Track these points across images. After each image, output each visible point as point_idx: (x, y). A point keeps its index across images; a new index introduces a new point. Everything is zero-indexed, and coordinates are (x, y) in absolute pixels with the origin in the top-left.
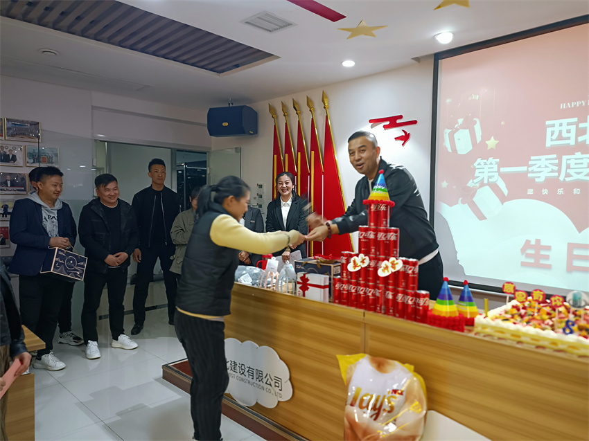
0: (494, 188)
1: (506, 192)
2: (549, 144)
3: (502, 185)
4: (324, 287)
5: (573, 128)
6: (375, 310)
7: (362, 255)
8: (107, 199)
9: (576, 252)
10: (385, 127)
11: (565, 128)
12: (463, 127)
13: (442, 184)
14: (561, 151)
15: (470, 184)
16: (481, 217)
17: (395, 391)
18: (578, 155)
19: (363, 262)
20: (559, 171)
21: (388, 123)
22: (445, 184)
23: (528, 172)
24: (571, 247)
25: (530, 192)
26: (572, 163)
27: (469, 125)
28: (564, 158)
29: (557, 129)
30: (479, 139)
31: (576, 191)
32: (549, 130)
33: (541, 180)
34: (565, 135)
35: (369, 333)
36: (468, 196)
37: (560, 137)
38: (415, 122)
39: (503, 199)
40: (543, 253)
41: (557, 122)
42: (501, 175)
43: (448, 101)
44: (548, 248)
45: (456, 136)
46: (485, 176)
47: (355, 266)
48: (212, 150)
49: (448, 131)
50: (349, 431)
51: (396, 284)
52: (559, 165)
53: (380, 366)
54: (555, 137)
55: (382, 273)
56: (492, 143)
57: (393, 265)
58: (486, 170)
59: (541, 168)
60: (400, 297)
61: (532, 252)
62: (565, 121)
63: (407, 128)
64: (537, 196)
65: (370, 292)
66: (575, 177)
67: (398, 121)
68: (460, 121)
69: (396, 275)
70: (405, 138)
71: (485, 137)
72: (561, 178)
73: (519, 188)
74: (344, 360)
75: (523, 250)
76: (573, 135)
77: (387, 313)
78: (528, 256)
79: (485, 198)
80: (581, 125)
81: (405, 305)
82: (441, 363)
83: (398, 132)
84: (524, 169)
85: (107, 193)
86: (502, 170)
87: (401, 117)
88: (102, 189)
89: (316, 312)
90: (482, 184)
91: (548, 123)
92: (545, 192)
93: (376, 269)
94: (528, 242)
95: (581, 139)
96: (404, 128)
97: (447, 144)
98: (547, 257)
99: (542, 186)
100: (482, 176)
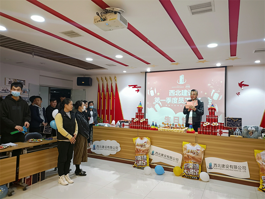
0: (159, 104)
1: (161, 105)
2: (170, 95)
3: (160, 103)
4: (128, 125)
5: (174, 92)
6: (139, 129)
7: (137, 118)
8: (53, 105)
9: (175, 119)
10: (133, 87)
11: (173, 92)
12: (152, 90)
13: (147, 103)
14: (172, 97)
15: (154, 103)
16: (156, 111)
17: (145, 142)
18: (175, 98)
19: (137, 120)
20: (172, 101)
21: (133, 86)
22: (148, 103)
23: (166, 101)
24: (174, 117)
25: (166, 105)
26: (174, 99)
27: (153, 89)
28: (173, 98)
29: (171, 92)
30: (156, 93)
31: (178, 106)
32: (170, 92)
33: (168, 103)
34: (173, 93)
35: (139, 133)
36: (153, 106)
37: (172, 94)
38: (140, 87)
39: (161, 107)
40: (169, 119)
41: (171, 91)
42: (160, 101)
43: (149, 83)
44: (170, 118)
45: (151, 91)
46: (157, 101)
47: (135, 120)
48: (73, 89)
49: (149, 90)
50: (137, 151)
51: (144, 124)
52: (172, 100)
53: (141, 139)
54: (171, 94)
55: (141, 122)
56: (158, 94)
57: (143, 120)
58: (157, 100)
59: (169, 100)
60: (144, 126)
61: (167, 119)
62: (173, 91)
63: (139, 89)
64: (168, 107)
65: (136, 125)
66: (175, 102)
67: (136, 86)
68: (151, 88)
69: (144, 122)
70: (138, 91)
71: (157, 93)
72: (172, 103)
73: (164, 105)
74: (134, 139)
75: (165, 119)
76: (174, 94)
77: (142, 129)
78: (166, 120)
79: (157, 107)
80: (176, 92)
81: (145, 127)
82: (153, 136)
83: (136, 89)
84: (165, 100)
85: (54, 104)
86: (161, 100)
87: (137, 85)
88: (52, 102)
89: (126, 130)
90: (156, 103)
91: (170, 91)
92: (169, 105)
93: (140, 121)
94: (166, 117)
95: (176, 94)
96: (138, 88)
97: (148, 93)
98: (170, 120)
99: (169, 104)
100: (156, 101)
